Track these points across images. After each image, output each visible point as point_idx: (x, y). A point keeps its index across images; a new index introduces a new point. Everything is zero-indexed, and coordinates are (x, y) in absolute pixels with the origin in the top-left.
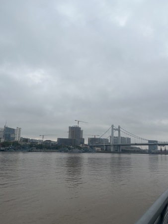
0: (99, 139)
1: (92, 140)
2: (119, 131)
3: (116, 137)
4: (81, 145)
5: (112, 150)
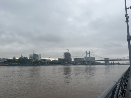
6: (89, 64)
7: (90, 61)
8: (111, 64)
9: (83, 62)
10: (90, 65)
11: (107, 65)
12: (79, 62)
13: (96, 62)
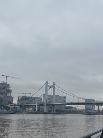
0: (31, 97)
1: (22, 99)
2: (54, 89)
3: (50, 96)
4: (9, 105)
5: (45, 110)
6: (51, 111)
7: (53, 105)
8: (99, 113)
9: (39, 105)
10: (54, 114)
11: (90, 114)
12: (28, 106)
13: (68, 108)
